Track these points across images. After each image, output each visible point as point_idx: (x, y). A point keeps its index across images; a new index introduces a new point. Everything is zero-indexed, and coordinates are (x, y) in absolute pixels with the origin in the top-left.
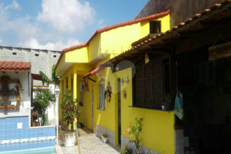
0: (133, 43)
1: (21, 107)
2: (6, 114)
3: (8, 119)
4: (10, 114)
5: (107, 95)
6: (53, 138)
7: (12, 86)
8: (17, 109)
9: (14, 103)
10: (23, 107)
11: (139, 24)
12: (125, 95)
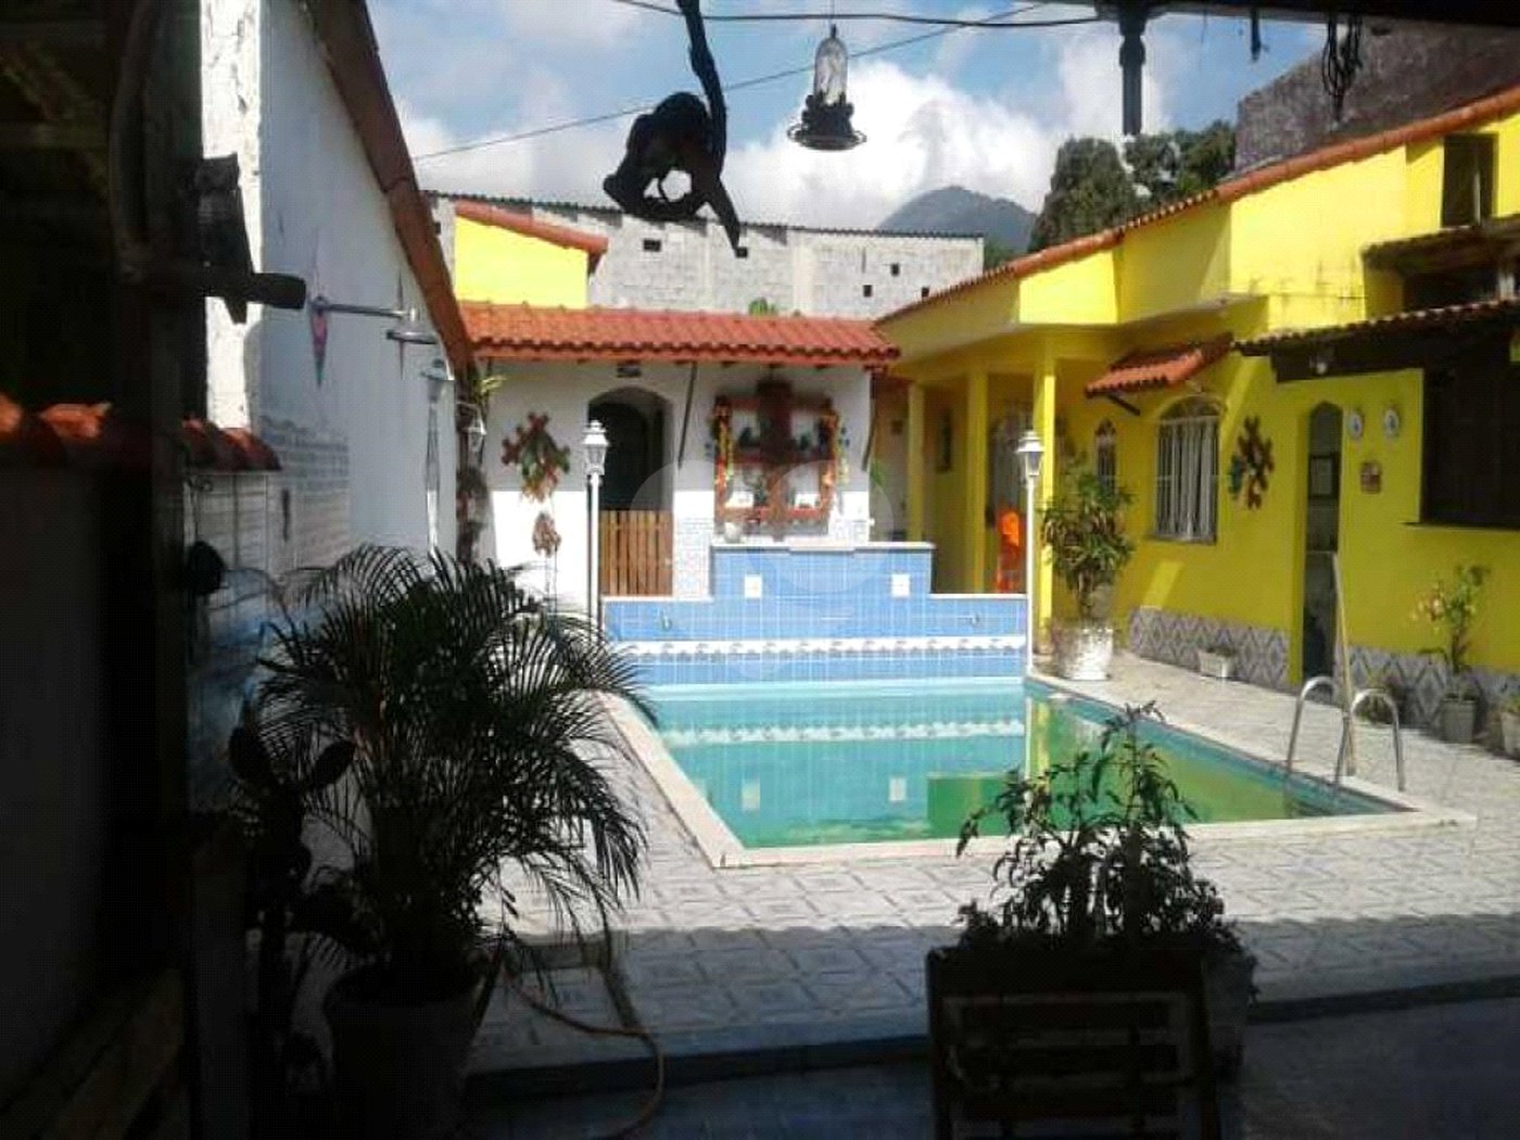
0: (1374, 247)
1: (834, 513)
2: (779, 537)
3: (862, 555)
4: (793, 542)
5: (1246, 478)
6: (1016, 641)
7: (802, 425)
8: (816, 520)
9: (807, 497)
10: (841, 511)
11: (1401, 152)
12: (1372, 481)
